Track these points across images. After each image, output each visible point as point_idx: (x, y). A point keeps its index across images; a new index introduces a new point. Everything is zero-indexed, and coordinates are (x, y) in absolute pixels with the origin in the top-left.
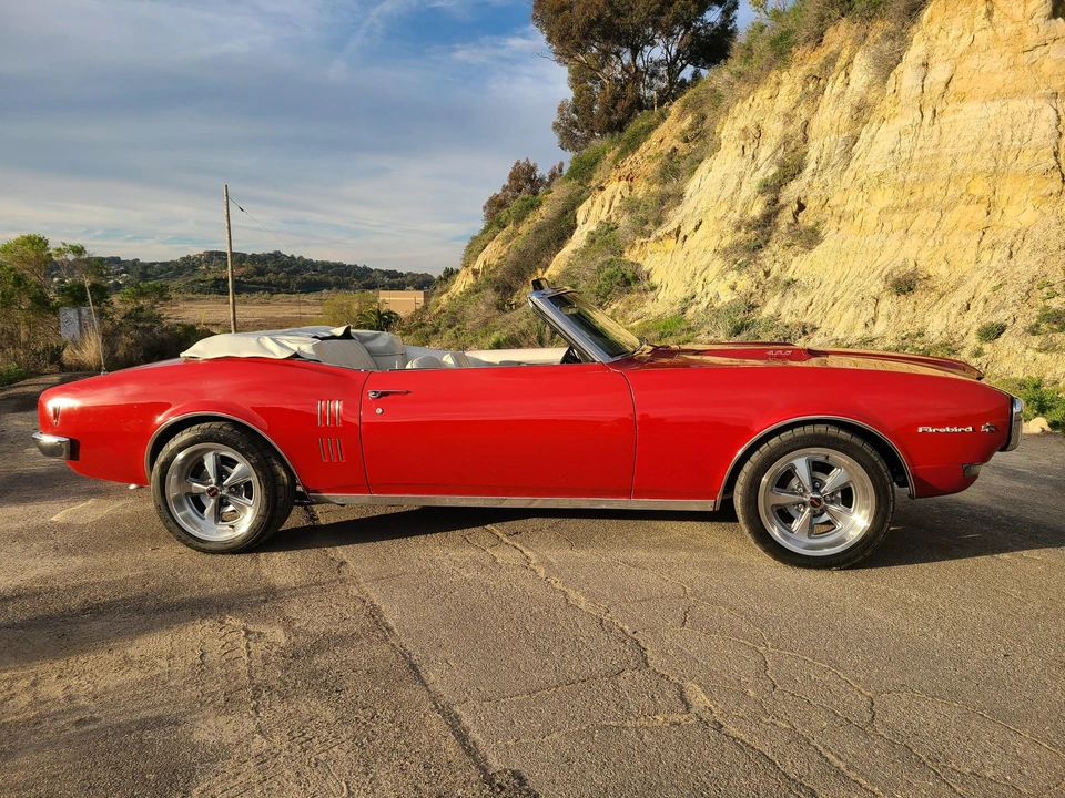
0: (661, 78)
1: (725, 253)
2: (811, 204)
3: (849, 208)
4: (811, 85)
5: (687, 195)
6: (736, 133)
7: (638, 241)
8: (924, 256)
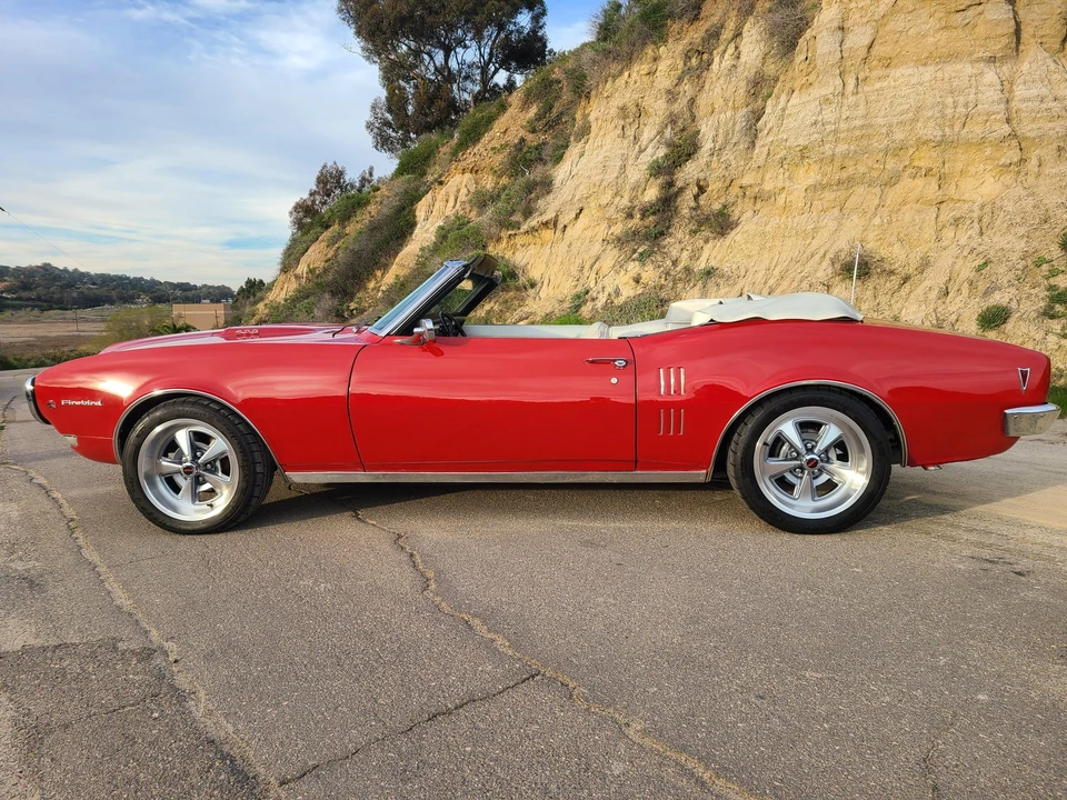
0: (473, 82)
1: (620, 242)
2: (713, 186)
3: (768, 186)
4: (694, 60)
5: (557, 182)
6: (613, 111)
7: (505, 234)
8: (871, 236)
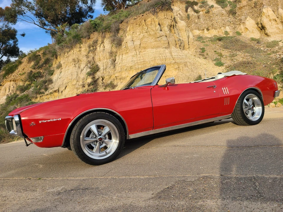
2: (106, 77)
4: (91, 48)
5: (54, 80)
6: (71, 60)
7: (38, 96)
